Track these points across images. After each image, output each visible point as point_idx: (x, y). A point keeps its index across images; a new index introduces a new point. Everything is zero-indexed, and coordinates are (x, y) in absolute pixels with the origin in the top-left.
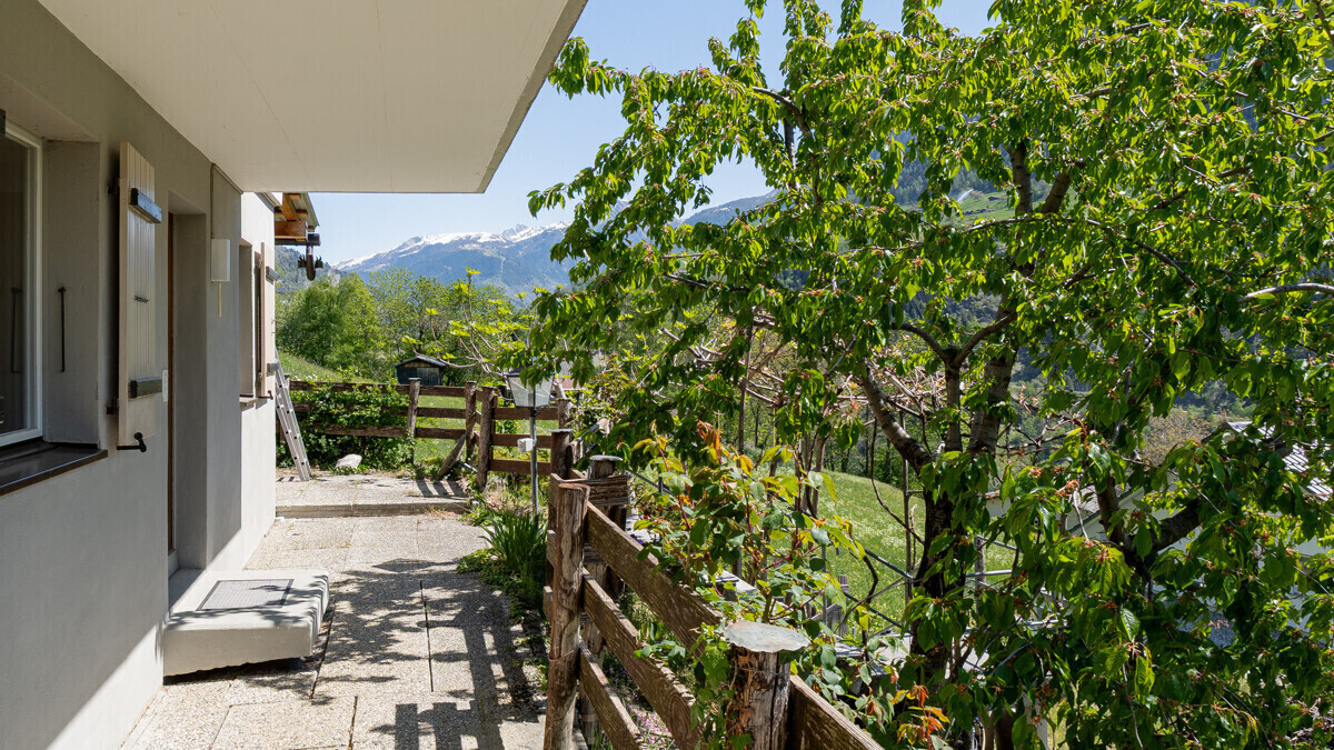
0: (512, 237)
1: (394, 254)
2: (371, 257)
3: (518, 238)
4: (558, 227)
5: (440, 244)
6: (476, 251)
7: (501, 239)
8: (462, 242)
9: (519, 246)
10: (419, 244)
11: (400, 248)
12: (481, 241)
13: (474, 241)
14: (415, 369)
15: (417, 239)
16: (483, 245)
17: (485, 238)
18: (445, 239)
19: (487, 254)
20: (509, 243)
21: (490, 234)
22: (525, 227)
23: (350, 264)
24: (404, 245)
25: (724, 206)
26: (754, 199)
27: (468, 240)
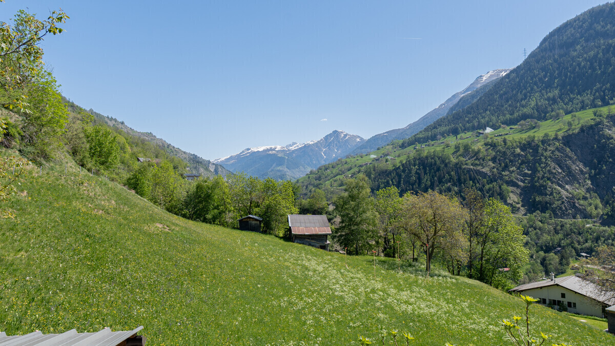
0: (290, 148)
1: (238, 156)
2: (228, 157)
3: (293, 148)
4: (311, 143)
5: (258, 151)
6: (274, 154)
7: (285, 149)
8: (268, 150)
9: (294, 151)
10: (249, 151)
11: (241, 153)
12: (277, 150)
13: (274, 150)
14: (248, 222)
15: (249, 149)
16: (278, 151)
17: (279, 148)
18: (261, 149)
19: (279, 155)
20: (289, 150)
21: (280, 147)
22: (296, 143)
23: (219, 161)
24: (243, 152)
25: (385, 133)
26: (399, 129)
27: (271, 149)
